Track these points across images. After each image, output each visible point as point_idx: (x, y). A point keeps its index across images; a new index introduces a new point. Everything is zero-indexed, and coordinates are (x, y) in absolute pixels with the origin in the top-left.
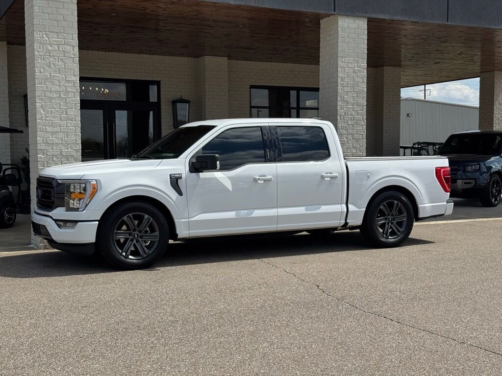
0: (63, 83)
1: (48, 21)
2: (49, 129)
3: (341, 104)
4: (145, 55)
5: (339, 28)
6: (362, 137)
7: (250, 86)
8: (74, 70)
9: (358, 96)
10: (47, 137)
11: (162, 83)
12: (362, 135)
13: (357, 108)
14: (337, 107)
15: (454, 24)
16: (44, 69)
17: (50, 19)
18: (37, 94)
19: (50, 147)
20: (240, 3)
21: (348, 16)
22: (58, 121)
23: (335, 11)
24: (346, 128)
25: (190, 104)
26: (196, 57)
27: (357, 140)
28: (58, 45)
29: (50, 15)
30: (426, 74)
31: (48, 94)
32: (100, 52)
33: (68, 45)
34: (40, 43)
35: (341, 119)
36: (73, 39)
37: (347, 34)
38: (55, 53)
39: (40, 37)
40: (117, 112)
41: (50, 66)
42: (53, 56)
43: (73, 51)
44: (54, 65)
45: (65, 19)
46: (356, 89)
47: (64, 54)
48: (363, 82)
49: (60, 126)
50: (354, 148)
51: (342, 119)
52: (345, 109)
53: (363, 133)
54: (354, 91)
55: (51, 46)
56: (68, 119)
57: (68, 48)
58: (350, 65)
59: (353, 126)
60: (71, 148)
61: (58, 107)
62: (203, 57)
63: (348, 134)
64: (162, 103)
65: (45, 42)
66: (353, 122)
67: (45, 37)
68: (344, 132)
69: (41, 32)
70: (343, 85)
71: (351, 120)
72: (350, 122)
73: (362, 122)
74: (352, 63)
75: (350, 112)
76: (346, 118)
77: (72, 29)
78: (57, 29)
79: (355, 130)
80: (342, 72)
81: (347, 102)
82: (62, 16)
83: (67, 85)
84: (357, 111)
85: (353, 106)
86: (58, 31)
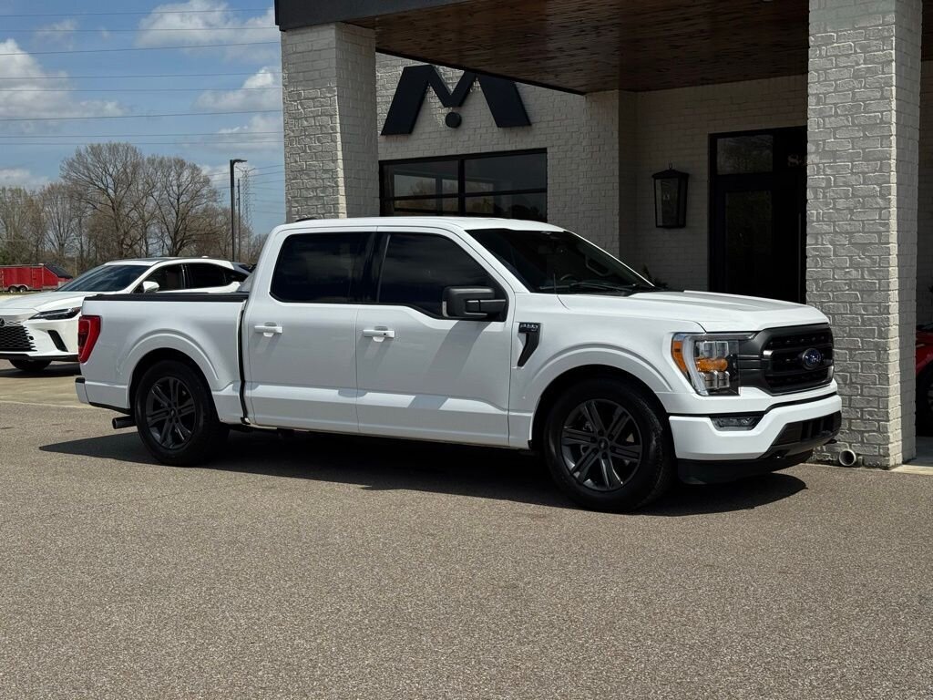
0: (320, 174)
1: (304, 83)
3: (816, 161)
6: (880, 240)
8: (332, 152)
9: (865, 134)
13: (864, 166)
16: (300, 156)
17: (304, 80)
24: (830, 218)
27: (863, 247)
28: (314, 117)
29: (305, 74)
31: (304, 192)
33: (326, 116)
34: (294, 118)
35: (816, 198)
38: (310, 131)
39: (295, 110)
41: (305, 151)
42: (309, 134)
44: (310, 148)
45: (322, 76)
46: (862, 118)
50: (856, 266)
51: (821, 195)
52: (828, 171)
53: (883, 229)
54: (854, 125)
55: (307, 121)
58: (843, 62)
59: (851, 210)
63: (836, 232)
65: (300, 116)
66: (851, 203)
67: (299, 107)
68: (825, 227)
69: (296, 101)
70: (821, 114)
71: (847, 198)
72: (841, 204)
73: (879, 200)
74: (848, 56)
75: (844, 177)
76: (832, 194)
77: (330, 90)
78: (313, 93)
79: (857, 223)
80: (819, 82)
81: (834, 155)
82: (317, 73)
83: (325, 176)
84: (864, 173)
85: (852, 162)
86: (314, 96)
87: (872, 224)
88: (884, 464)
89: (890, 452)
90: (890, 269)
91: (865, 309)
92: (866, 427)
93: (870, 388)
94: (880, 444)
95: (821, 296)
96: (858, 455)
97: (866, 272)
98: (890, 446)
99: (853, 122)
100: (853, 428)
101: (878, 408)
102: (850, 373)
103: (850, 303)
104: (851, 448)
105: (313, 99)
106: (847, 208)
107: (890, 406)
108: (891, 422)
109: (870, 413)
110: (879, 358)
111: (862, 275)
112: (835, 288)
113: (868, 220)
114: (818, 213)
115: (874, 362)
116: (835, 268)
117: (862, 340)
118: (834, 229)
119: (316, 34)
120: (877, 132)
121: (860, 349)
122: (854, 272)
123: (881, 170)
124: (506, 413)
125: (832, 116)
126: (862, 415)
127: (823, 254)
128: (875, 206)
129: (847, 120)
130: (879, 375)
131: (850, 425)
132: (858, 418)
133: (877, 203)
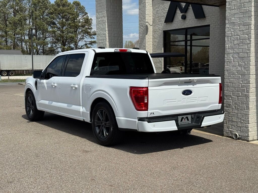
1: (99, 7)
6: (247, 56)
13: (243, 28)
24: (232, 48)
27: (242, 58)
28: (101, 18)
35: (228, 40)
42: (100, 23)
46: (243, 10)
47: (103, 21)
50: (240, 65)
53: (248, 52)
54: (241, 13)
57: (104, 18)
63: (234, 53)
67: (98, 15)
68: (231, 51)
70: (230, 9)
71: (237, 40)
72: (236, 42)
73: (247, 41)
75: (237, 32)
76: (233, 39)
79: (240, 49)
81: (234, 24)
83: (104, 36)
84: (243, 30)
85: (239, 26)
86: (101, 11)
87: (245, 50)
88: (247, 139)
89: (249, 135)
90: (251, 67)
91: (242, 82)
92: (242, 125)
93: (243, 111)
94: (246, 132)
95: (229, 76)
96: (239, 135)
97: (243, 68)
98: (249, 133)
99: (240, 11)
100: (238, 125)
101: (246, 119)
102: (238, 105)
103: (238, 79)
104: (237, 133)
105: (101, 12)
106: (238, 44)
107: (250, 118)
108: (250, 124)
109: (243, 120)
110: (246, 100)
111: (242, 69)
112: (233, 73)
113: (244, 48)
114: (229, 46)
115: (245, 101)
116: (233, 66)
117: (241, 93)
118: (233, 52)
120: (247, 15)
121: (240, 96)
122: (239, 68)
123: (248, 29)
125: (233, 9)
126: (241, 121)
127: (230, 61)
128: (246, 43)
129: (238, 11)
130: (246, 106)
131: (237, 124)
132: (239, 122)
133: (247, 42)
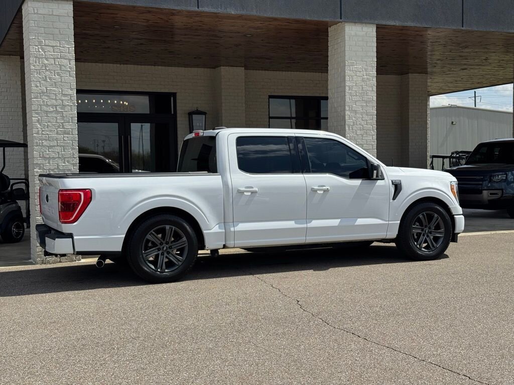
0: (59, 96)
1: (44, 35)
2: (45, 143)
3: (349, 114)
4: (160, 67)
5: (346, 37)
6: (372, 147)
7: (269, 96)
8: (70, 83)
9: (367, 105)
10: (43, 151)
11: (178, 94)
12: (372, 145)
14: (345, 117)
15: (470, 29)
16: (40, 83)
17: (45, 33)
18: (33, 108)
19: (47, 161)
20: (241, 12)
21: (355, 23)
22: (54, 135)
23: (341, 19)
24: (354, 138)
25: (206, 115)
26: (213, 68)
28: (54, 58)
29: (46, 29)
30: (456, 81)
31: (45, 108)
32: (115, 65)
33: (65, 59)
34: (36, 57)
35: (349, 129)
36: (69, 53)
37: (355, 42)
38: (51, 67)
39: (36, 52)
40: (132, 125)
41: (45, 80)
42: (49, 70)
43: (70, 64)
44: (50, 79)
45: (61, 33)
46: (365, 98)
47: (61, 68)
48: (373, 91)
49: (57, 139)
51: (351, 128)
52: (354, 119)
53: (373, 143)
54: (362, 100)
55: (47, 60)
56: (65, 133)
57: (65, 62)
58: (358, 74)
59: (362, 136)
60: (68, 162)
61: (55, 121)
62: (219, 68)
64: (178, 115)
65: (41, 56)
66: (362, 132)
67: (40, 50)
69: (37, 46)
70: (351, 94)
71: (361, 130)
73: (372, 132)
74: (360, 72)
75: (359, 121)
76: (355, 128)
77: (68, 43)
78: (53, 43)
80: (349, 80)
81: (356, 112)
82: (58, 30)
83: (63, 98)
84: (367, 120)
85: (362, 115)
86: (54, 45)
87: (370, 141)
119: (57, 5)
123: (372, 120)
124: (388, 222)
